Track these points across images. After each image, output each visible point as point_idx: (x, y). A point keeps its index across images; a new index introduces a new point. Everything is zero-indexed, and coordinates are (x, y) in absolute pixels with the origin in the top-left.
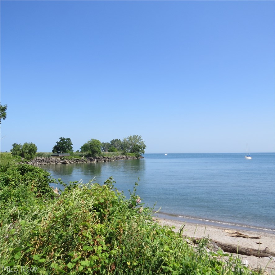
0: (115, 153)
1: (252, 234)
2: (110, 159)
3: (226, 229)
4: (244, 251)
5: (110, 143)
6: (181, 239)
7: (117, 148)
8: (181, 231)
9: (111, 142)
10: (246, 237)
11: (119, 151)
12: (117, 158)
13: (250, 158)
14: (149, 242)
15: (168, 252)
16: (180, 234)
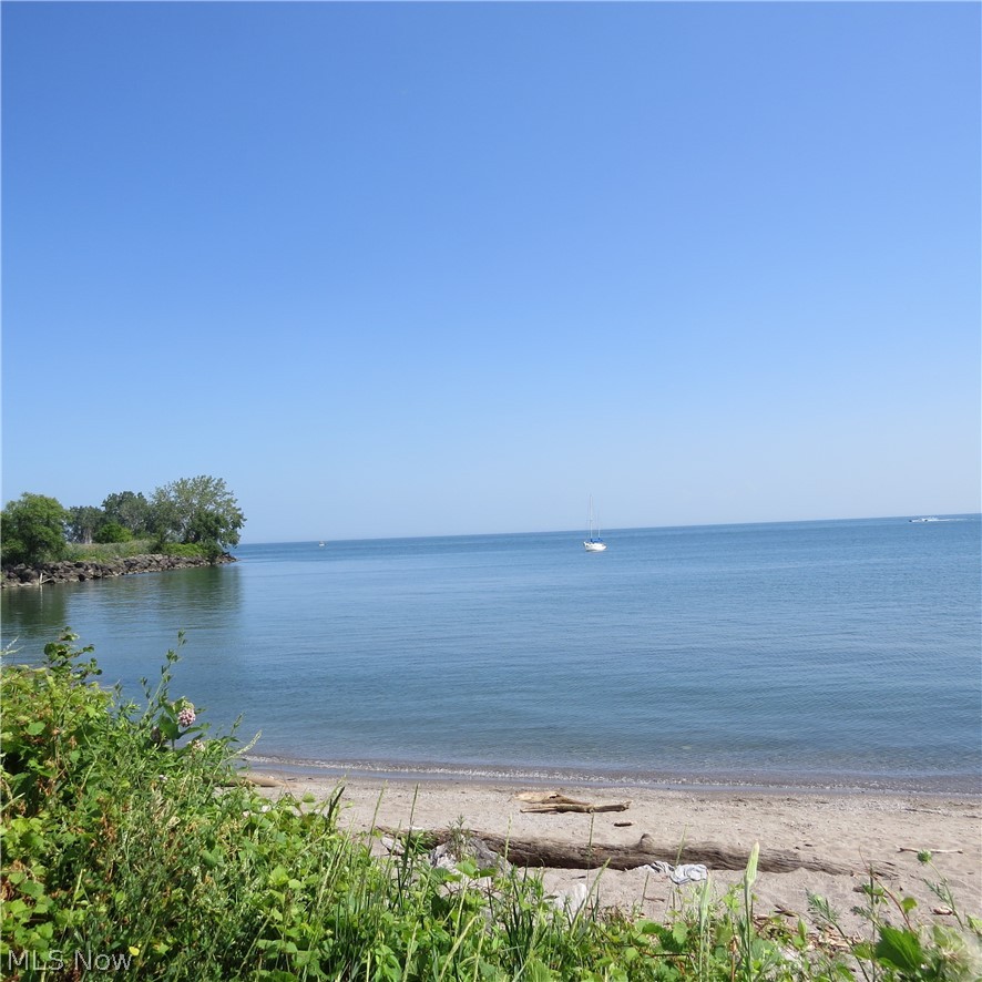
0: (122, 546)
1: (603, 796)
2: (102, 569)
3: (522, 791)
4: (577, 856)
5: (103, 509)
6: (332, 837)
7: (130, 528)
8: (331, 810)
9: (106, 504)
10: (585, 807)
11: (140, 538)
12: (130, 566)
13: (599, 547)
14: (215, 861)
15: (282, 887)
16: (327, 822)
